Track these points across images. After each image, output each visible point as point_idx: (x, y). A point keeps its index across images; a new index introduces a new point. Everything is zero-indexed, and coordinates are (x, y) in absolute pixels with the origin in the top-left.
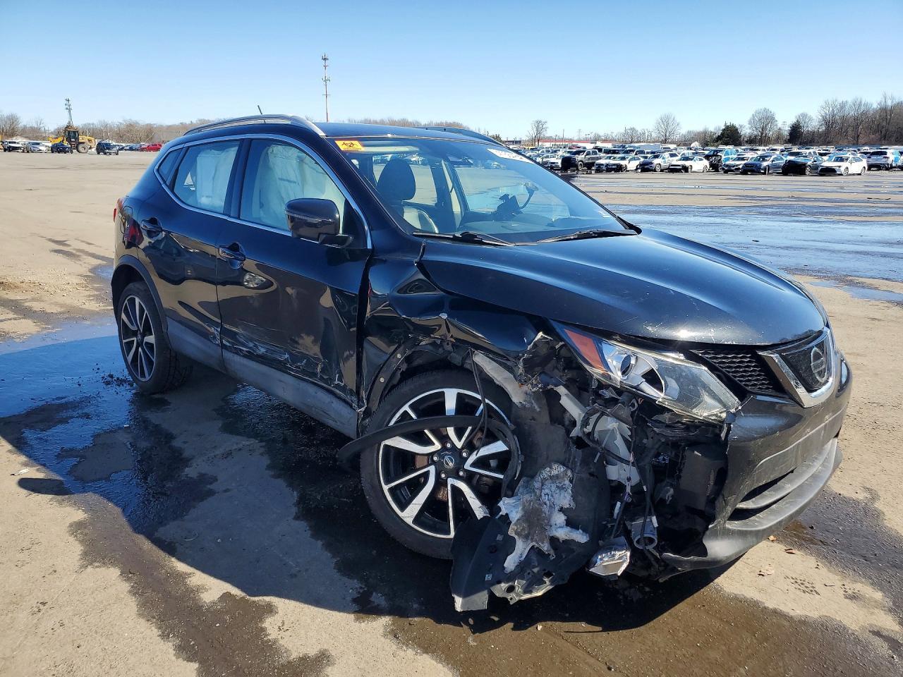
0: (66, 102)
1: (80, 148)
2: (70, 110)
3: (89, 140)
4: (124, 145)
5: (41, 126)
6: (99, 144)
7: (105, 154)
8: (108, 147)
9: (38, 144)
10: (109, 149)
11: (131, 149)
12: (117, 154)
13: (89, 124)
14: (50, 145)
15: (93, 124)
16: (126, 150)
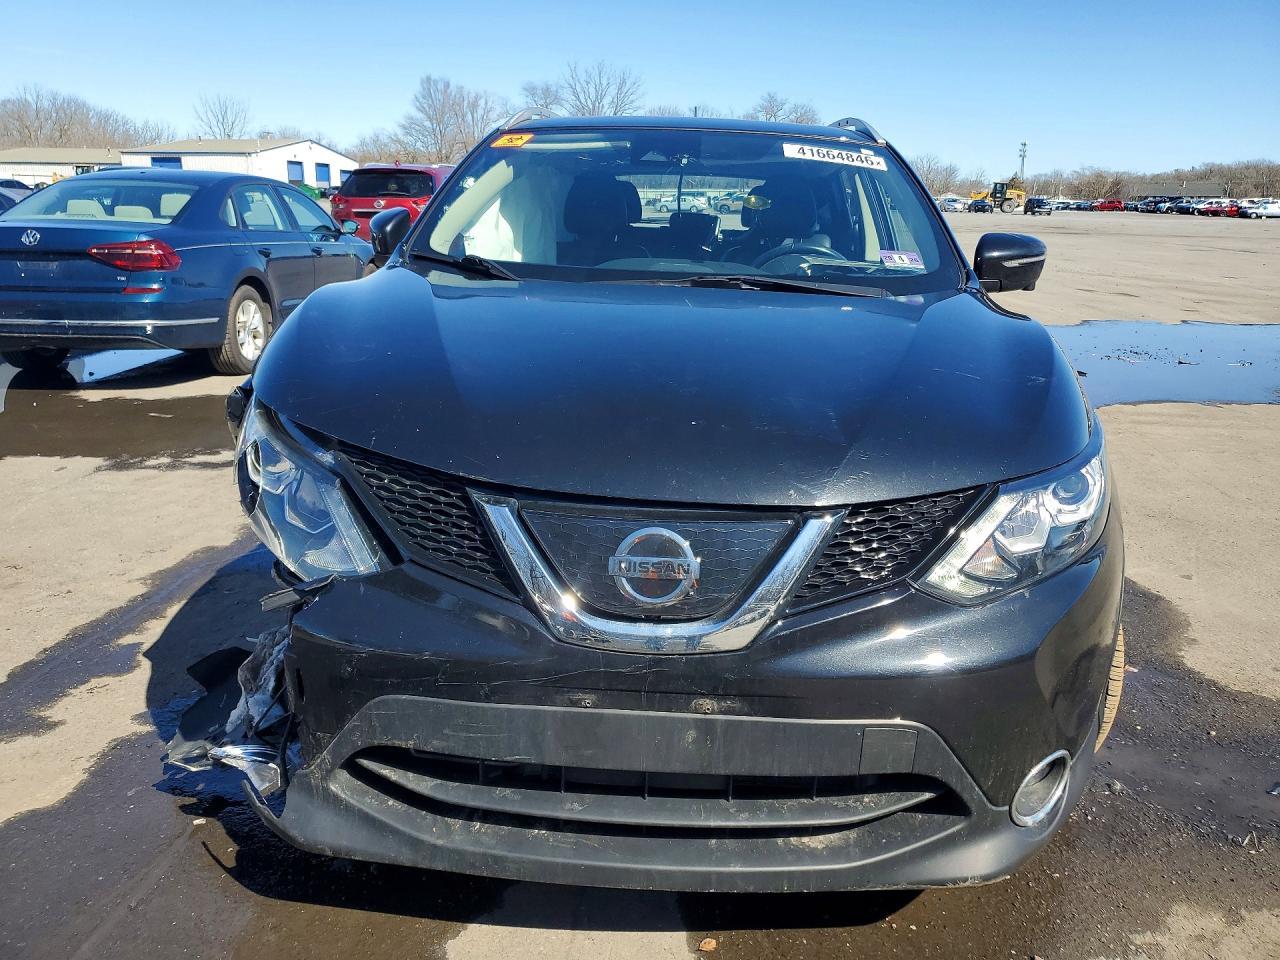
0: (1021, 147)
1: (1005, 207)
2: (1023, 157)
3: (1019, 196)
4: (1072, 202)
5: (983, 178)
6: (1030, 201)
7: (1033, 214)
8: (1040, 203)
9: (955, 201)
10: (1039, 207)
11: (1079, 208)
12: (1049, 214)
13: (1041, 175)
14: (970, 202)
15: (1046, 175)
16: (1071, 209)
